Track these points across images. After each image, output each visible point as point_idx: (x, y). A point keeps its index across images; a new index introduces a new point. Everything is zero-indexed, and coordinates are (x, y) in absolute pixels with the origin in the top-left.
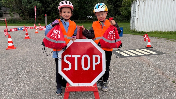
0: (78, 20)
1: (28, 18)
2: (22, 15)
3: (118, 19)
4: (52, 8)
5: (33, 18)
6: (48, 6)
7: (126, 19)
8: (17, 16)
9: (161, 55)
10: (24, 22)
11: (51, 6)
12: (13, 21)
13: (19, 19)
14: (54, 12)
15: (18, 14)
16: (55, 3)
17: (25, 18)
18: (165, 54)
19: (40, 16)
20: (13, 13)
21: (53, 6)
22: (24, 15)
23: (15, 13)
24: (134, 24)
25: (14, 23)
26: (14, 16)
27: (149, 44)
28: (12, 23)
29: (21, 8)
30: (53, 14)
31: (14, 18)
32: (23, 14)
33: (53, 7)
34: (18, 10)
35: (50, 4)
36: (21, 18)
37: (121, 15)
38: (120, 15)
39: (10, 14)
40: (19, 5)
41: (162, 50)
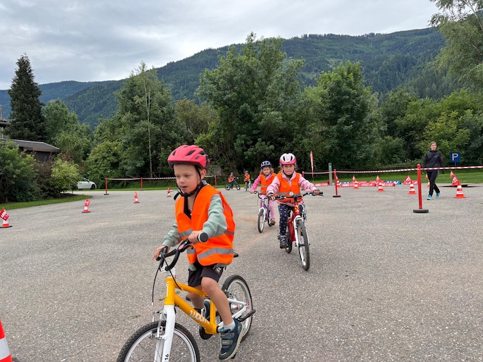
8: (218, 172)
13: (221, 177)
15: (220, 168)
20: (213, 166)
23: (215, 166)
26: (213, 171)
31: (212, 175)
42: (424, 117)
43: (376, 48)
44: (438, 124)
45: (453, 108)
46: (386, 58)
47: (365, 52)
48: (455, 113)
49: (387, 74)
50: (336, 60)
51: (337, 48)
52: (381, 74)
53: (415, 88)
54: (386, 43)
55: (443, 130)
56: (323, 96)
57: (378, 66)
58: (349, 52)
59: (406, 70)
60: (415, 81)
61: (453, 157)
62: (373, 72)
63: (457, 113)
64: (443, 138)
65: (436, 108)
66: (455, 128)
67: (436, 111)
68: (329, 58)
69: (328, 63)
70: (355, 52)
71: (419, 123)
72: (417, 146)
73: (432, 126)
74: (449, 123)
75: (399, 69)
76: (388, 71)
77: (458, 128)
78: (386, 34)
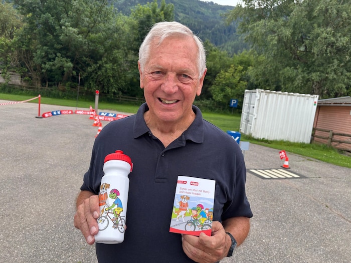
0: (136, 99)
1: (39, 85)
2: (27, 78)
3: (206, 106)
4: (91, 74)
5: (48, 86)
6: (82, 68)
7: (220, 107)
8: (16, 80)
9: (305, 180)
10: (30, 93)
11: (89, 69)
12: (7, 89)
13: (20, 86)
14: (93, 81)
15: (20, 76)
16: (98, 65)
17: (31, 85)
18: (308, 178)
19: (63, 85)
20: (10, 73)
21: (93, 69)
22: (32, 80)
23: (14, 74)
24: (249, 125)
25: (9, 92)
26: (11, 79)
27: (286, 163)
28: (4, 93)
29: (27, 65)
30: (90, 84)
31: (10, 82)
32: (30, 77)
33: (93, 71)
34: (21, 69)
35: (88, 65)
36: (24, 84)
37: (213, 99)
38: (211, 99)
39: (4, 75)
40: (23, 60)
41: (303, 173)
42: (218, 66)
43: (213, 13)
44: (227, 74)
45: (241, 63)
46: (218, 23)
47: (206, 14)
48: (241, 68)
49: (216, 34)
50: (185, 15)
51: (187, 6)
52: (213, 33)
53: (232, 48)
54: (220, 11)
55: (229, 79)
56: (133, 28)
57: (212, 27)
58: (195, 12)
59: (229, 35)
60: (233, 43)
61: (233, 103)
62: (208, 31)
63: (242, 68)
64: (228, 86)
65: (229, 60)
66: (238, 79)
67: (228, 63)
68: (179, 12)
69: (178, 16)
70: (199, 12)
71: (214, 71)
72: (209, 89)
73: (222, 74)
74: (235, 75)
75: (225, 33)
76: (218, 32)
77: (241, 80)
78: (221, 6)
